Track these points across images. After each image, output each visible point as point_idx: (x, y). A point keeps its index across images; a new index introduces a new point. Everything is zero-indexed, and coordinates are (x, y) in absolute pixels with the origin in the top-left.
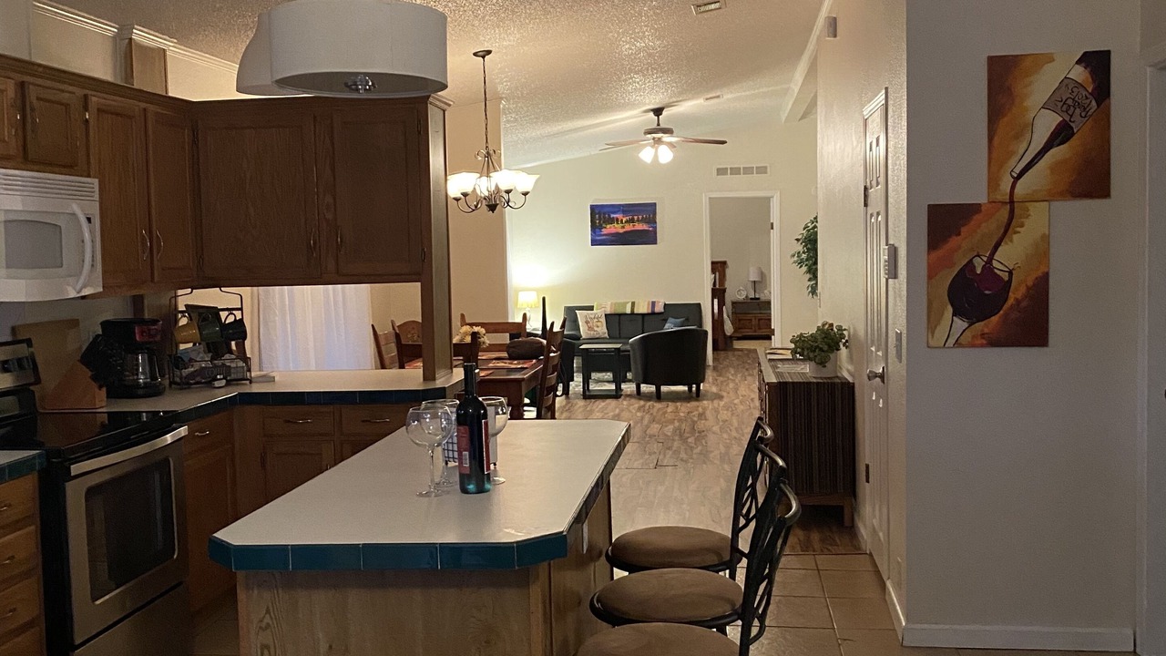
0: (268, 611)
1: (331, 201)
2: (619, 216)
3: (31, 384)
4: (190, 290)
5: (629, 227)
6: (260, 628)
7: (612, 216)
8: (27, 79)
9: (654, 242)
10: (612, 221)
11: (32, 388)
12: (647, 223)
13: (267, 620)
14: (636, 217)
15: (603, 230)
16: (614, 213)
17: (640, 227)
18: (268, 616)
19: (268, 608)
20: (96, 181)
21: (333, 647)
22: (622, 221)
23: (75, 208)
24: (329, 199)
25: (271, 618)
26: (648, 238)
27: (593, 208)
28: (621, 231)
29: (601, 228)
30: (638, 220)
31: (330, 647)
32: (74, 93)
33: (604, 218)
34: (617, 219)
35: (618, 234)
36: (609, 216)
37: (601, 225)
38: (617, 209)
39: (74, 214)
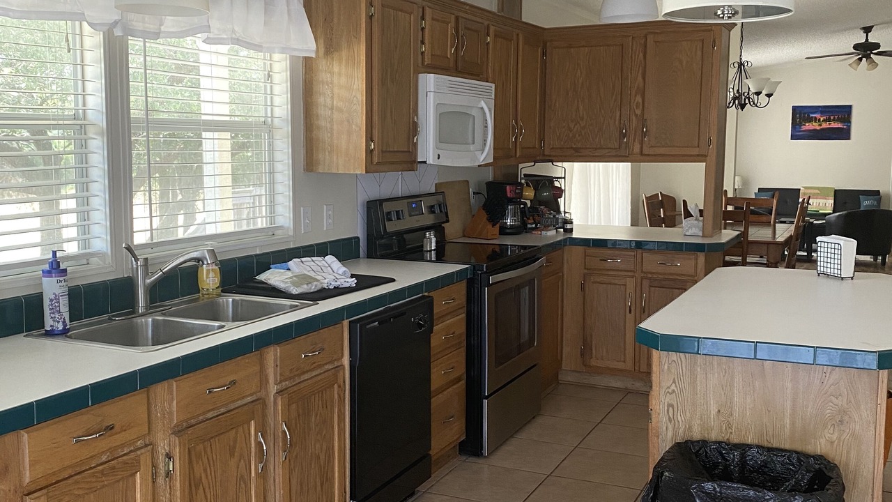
0: (674, 382)
1: (640, 101)
2: (817, 116)
3: (444, 223)
4: (533, 163)
5: (825, 125)
6: (668, 392)
7: (811, 115)
8: (461, 14)
9: (848, 138)
10: (811, 120)
11: (443, 225)
12: (841, 122)
13: (673, 387)
14: (832, 117)
15: (802, 127)
16: (812, 113)
17: (835, 125)
18: (674, 385)
19: (674, 379)
20: (493, 85)
21: (721, 412)
22: (820, 119)
23: (483, 104)
24: (639, 99)
25: (676, 387)
26: (844, 134)
27: (794, 109)
28: (818, 128)
29: (801, 125)
30: (834, 120)
31: (719, 411)
32: (482, 24)
33: (804, 117)
34: (816, 118)
35: (815, 130)
36: (808, 115)
37: (801, 123)
38: (814, 111)
39: (482, 108)
